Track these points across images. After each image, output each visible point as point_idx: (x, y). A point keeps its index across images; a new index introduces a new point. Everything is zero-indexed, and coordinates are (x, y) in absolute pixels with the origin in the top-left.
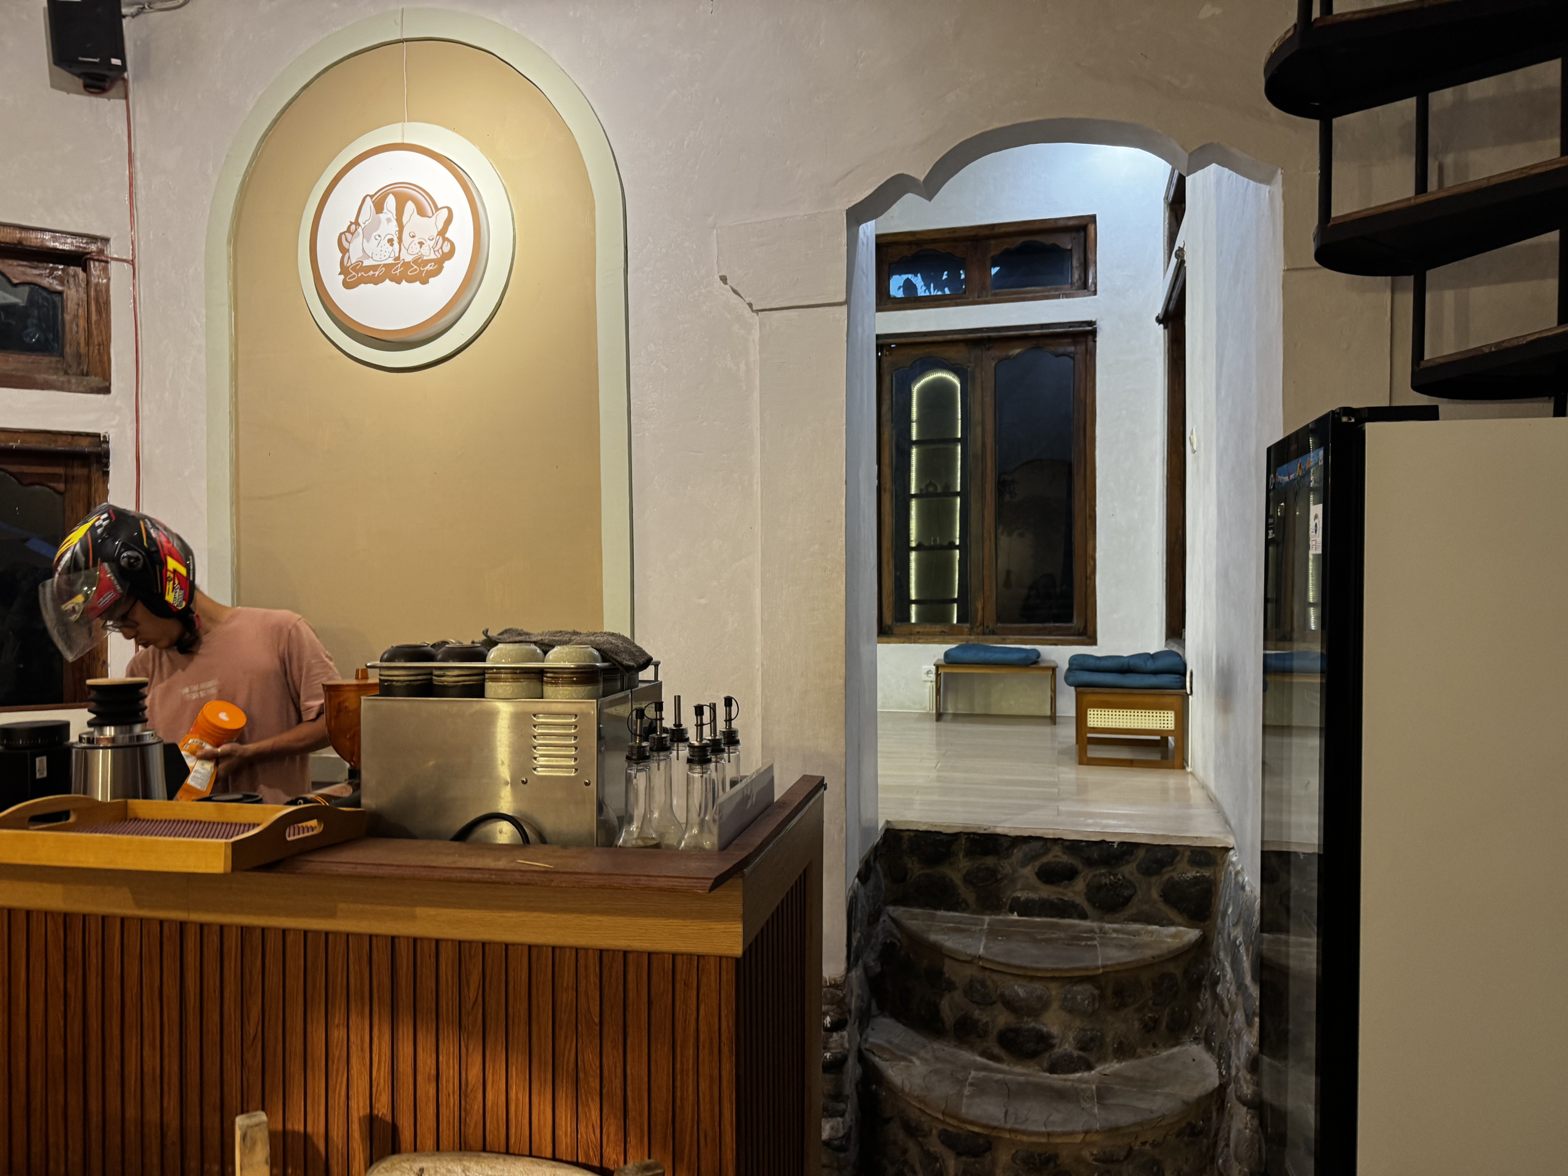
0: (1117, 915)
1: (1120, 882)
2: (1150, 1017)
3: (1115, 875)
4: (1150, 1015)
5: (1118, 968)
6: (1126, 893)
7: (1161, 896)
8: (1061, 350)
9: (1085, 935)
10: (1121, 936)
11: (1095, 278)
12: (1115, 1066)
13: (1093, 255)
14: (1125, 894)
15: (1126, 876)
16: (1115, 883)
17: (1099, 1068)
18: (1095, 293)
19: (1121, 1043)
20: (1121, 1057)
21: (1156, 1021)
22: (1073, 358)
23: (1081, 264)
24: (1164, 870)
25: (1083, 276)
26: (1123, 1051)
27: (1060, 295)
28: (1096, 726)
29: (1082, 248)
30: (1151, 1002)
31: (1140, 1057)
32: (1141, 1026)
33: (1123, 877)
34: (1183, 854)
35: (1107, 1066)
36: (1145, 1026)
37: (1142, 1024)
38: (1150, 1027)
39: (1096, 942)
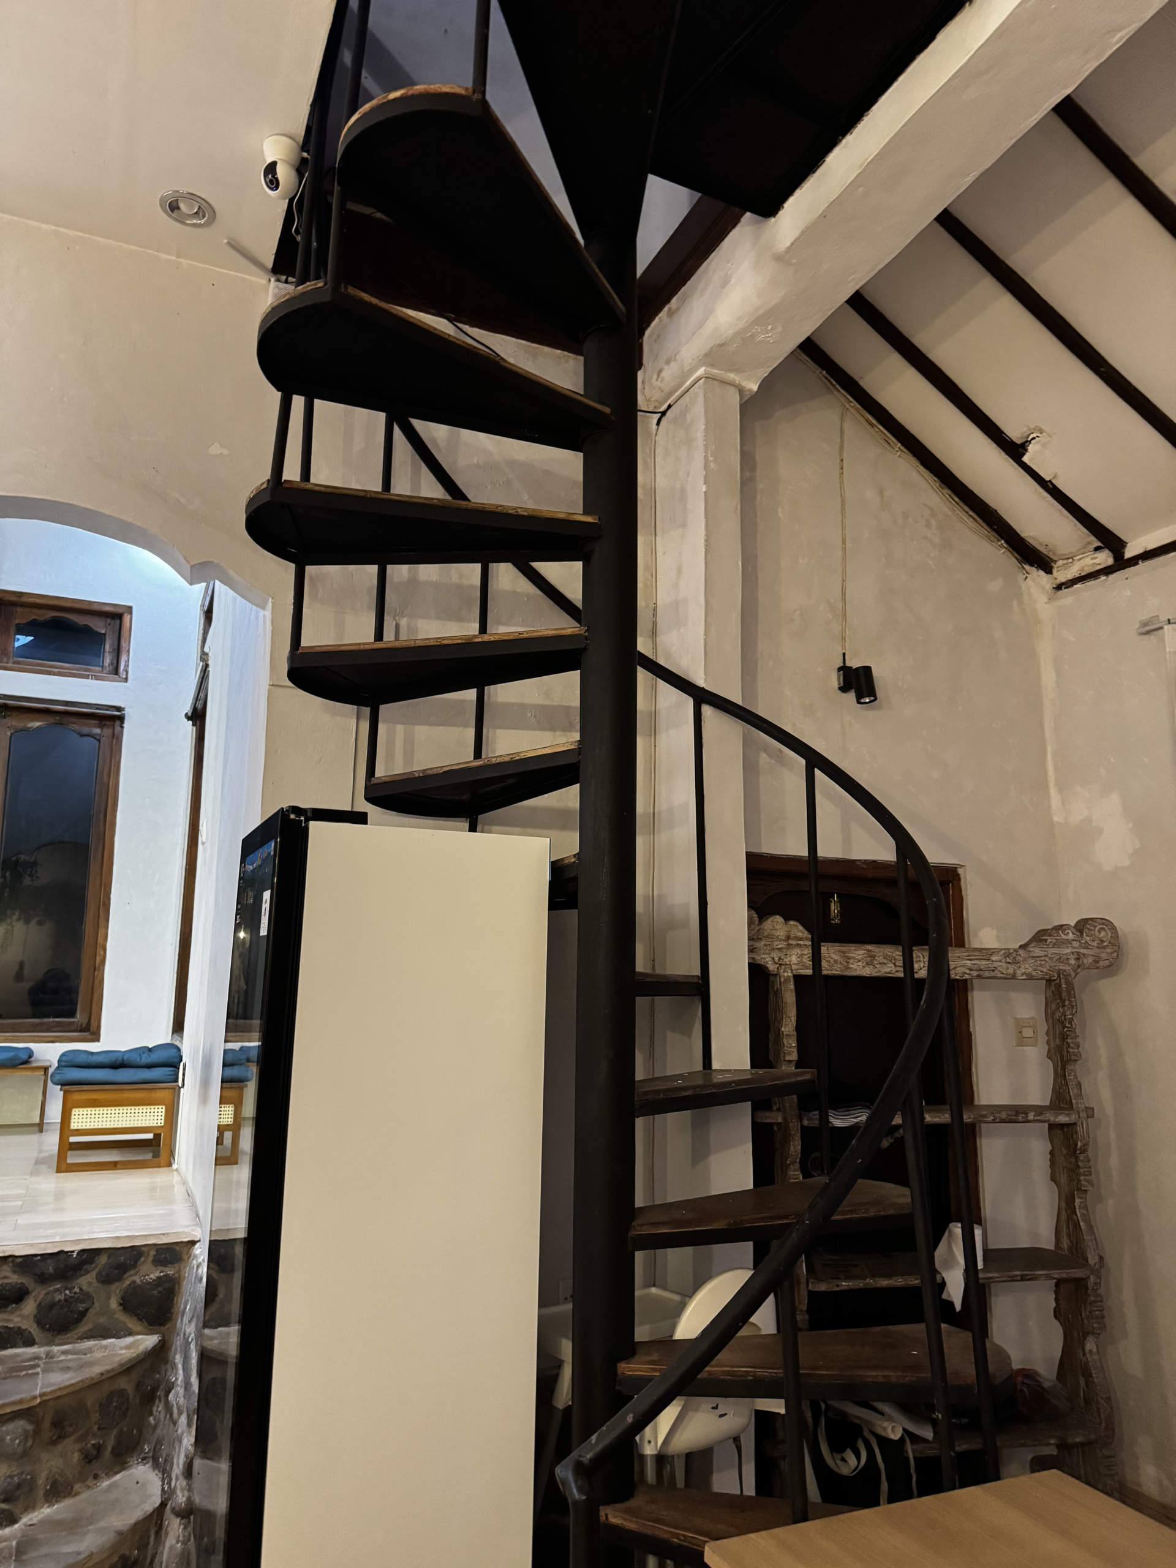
0: (69, 1335)
1: (77, 1296)
2: (93, 1445)
3: (71, 1289)
4: (93, 1442)
5: (59, 1394)
6: (81, 1307)
7: (121, 1304)
8: (86, 730)
9: (27, 1364)
10: (70, 1357)
11: (127, 666)
12: (45, 1512)
13: (127, 643)
14: (81, 1309)
15: (84, 1288)
16: (71, 1297)
17: (25, 1520)
18: (126, 680)
19: (54, 1484)
20: (54, 1500)
21: (99, 1448)
22: (99, 741)
23: (114, 650)
24: (125, 1276)
25: (115, 662)
26: (57, 1491)
27: (89, 675)
28: (80, 1127)
29: (117, 635)
30: (96, 1427)
31: (77, 1494)
32: (81, 1458)
33: (81, 1289)
34: (148, 1255)
35: (36, 1514)
36: (86, 1457)
37: (83, 1454)
38: (91, 1458)
39: (39, 1370)
